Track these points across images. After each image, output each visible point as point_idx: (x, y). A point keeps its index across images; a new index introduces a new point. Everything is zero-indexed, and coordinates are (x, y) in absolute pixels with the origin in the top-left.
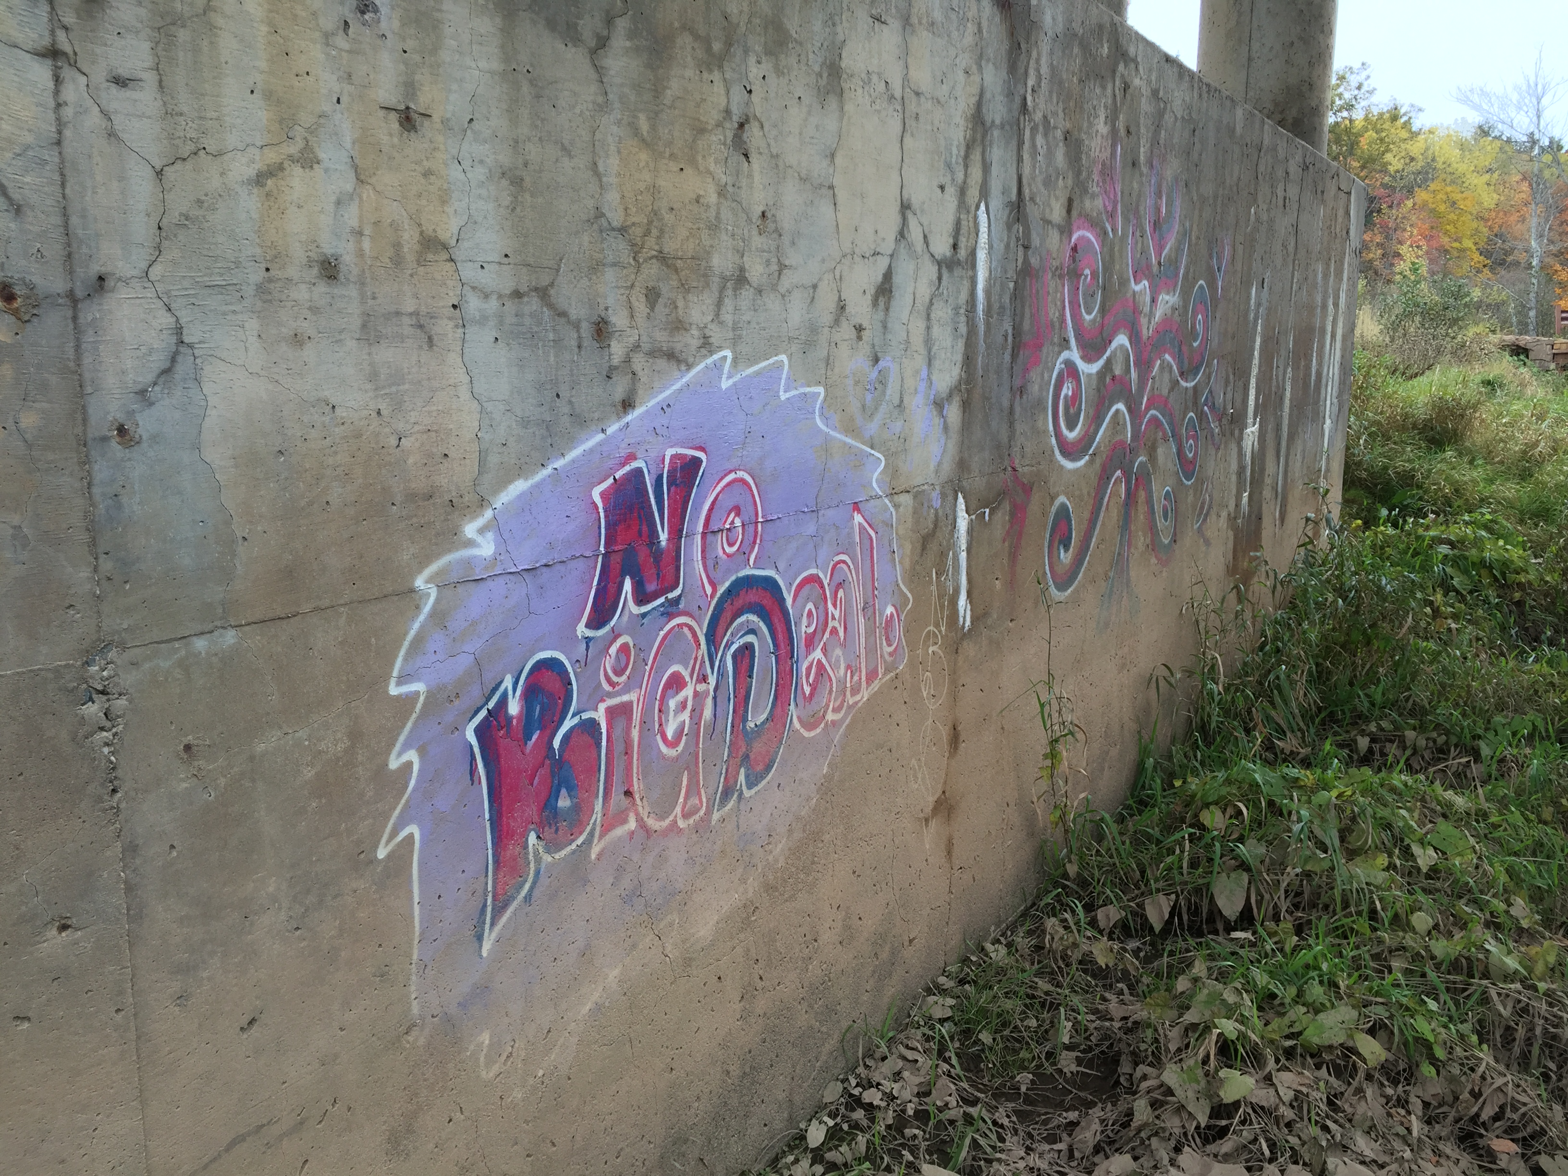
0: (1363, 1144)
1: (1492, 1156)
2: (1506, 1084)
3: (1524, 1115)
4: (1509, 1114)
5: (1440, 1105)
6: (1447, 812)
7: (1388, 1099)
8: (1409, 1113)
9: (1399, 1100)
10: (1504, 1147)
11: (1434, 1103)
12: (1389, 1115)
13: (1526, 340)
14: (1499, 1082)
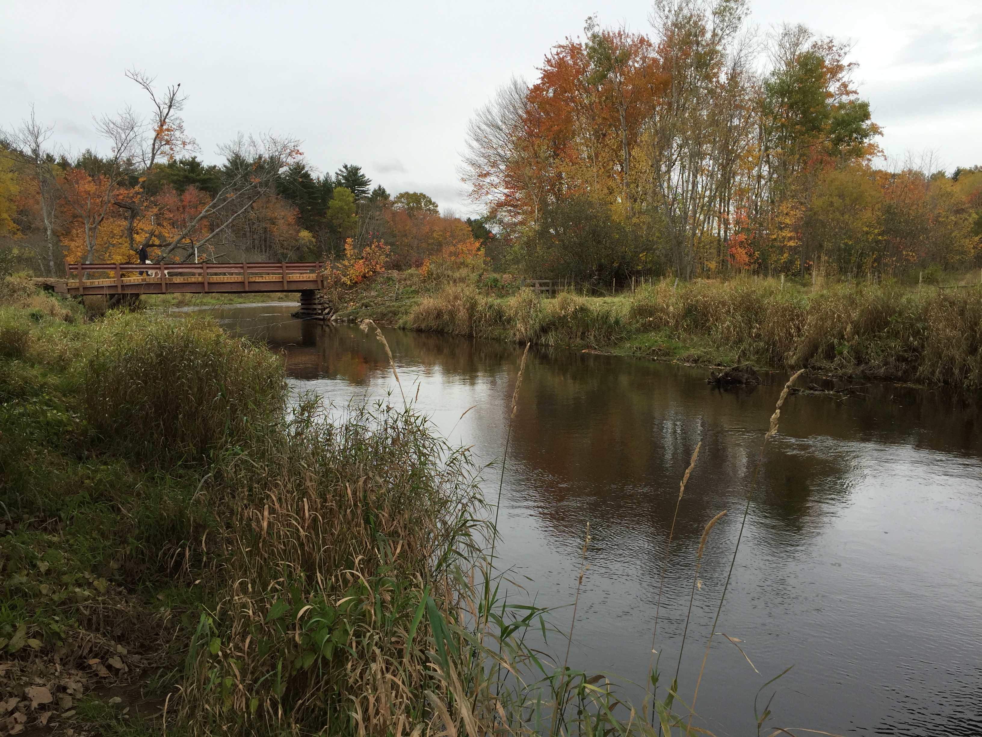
0: (38, 680)
1: (90, 667)
2: (91, 638)
3: (100, 648)
4: (94, 649)
5: (67, 657)
6: (50, 545)
7: (45, 661)
8: (55, 664)
9: (49, 661)
10: (93, 661)
11: (64, 657)
12: (47, 667)
13: (52, 280)
14: (88, 638)
